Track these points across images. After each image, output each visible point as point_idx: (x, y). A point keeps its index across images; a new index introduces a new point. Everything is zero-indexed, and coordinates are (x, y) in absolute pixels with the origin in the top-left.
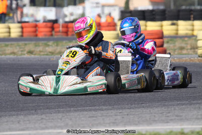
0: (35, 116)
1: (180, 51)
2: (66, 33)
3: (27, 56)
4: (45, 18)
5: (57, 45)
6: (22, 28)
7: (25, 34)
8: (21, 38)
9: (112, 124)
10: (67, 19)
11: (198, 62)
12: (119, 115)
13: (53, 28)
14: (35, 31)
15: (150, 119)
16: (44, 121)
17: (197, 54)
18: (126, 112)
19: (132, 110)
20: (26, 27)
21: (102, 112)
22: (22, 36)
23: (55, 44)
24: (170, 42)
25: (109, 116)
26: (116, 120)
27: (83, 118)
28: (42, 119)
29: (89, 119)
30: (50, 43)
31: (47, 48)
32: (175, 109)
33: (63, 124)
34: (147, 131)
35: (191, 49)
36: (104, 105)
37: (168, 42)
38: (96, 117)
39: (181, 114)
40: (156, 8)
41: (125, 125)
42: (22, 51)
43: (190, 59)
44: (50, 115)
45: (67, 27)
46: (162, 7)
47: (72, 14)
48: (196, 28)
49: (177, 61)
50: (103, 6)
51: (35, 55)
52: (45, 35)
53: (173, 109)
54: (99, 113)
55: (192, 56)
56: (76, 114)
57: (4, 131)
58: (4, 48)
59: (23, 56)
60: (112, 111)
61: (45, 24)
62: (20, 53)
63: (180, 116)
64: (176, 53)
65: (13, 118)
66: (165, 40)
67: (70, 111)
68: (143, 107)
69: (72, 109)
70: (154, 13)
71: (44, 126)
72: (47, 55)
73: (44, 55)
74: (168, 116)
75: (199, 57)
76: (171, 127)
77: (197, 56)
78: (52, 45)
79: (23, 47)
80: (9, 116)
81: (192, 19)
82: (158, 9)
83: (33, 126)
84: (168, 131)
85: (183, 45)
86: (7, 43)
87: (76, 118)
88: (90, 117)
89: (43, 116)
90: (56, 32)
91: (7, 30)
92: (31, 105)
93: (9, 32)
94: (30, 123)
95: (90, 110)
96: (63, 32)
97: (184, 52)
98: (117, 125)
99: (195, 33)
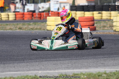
0: (23, 64)
1: (103, 28)
2: (40, 18)
3: (18, 30)
4: (28, 9)
5: (35, 25)
6: (16, 15)
7: (17, 18)
8: (15, 21)
9: (66, 68)
10: (40, 10)
11: (113, 34)
12: (70, 63)
13: (33, 15)
14: (23, 17)
15: (87, 65)
16: (28, 66)
17: (113, 30)
18: (74, 61)
19: (77, 60)
20: (18, 15)
21: (61, 61)
22: (16, 19)
23: (34, 24)
24: (98, 23)
25: (65, 64)
26: (68, 66)
27: (50, 65)
28: (27, 65)
29: (54, 65)
30: (31, 23)
31: (29, 26)
32: (101, 60)
33: (39, 68)
34: (85, 72)
35: (109, 27)
36: (61, 58)
37: (96, 23)
38: (57, 64)
39: (104, 63)
40: (89, 4)
41: (73, 68)
42: (15, 28)
43: (109, 32)
44: (31, 63)
45: (41, 15)
46: (93, 4)
47: (43, 8)
48: (112, 15)
49: (102, 34)
50: (61, 3)
51: (23, 30)
52: (28, 19)
53: (100, 60)
54: (59, 62)
55: (110, 31)
56: (46, 62)
57: (6, 72)
58: (6, 26)
59: (16, 31)
60: (66, 61)
61: (28, 13)
62: (14, 29)
63: (104, 64)
64: (101, 29)
65: (11, 65)
66: (95, 22)
67: (42, 61)
68: (83, 59)
69: (44, 60)
70: (89, 7)
71: (28, 69)
72: (29, 30)
73: (28, 30)
74: (97, 64)
75: (114, 31)
76: (99, 70)
77: (113, 31)
78: (32, 25)
79: (16, 25)
80: (9, 63)
81: (110, 10)
82: (91, 5)
83: (22, 69)
84: (98, 72)
85: (105, 25)
86: (7, 23)
87: (46, 65)
88: (54, 64)
89: (28, 64)
90: (34, 17)
91: (7, 16)
92: (21, 57)
93: (8, 18)
94: (20, 67)
95: (54, 61)
96: (38, 17)
97: (106, 28)
98: (69, 69)
99: (112, 18)
